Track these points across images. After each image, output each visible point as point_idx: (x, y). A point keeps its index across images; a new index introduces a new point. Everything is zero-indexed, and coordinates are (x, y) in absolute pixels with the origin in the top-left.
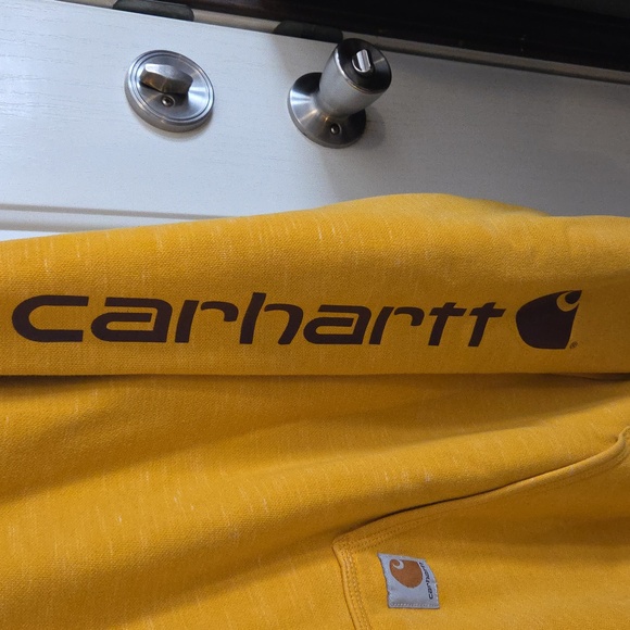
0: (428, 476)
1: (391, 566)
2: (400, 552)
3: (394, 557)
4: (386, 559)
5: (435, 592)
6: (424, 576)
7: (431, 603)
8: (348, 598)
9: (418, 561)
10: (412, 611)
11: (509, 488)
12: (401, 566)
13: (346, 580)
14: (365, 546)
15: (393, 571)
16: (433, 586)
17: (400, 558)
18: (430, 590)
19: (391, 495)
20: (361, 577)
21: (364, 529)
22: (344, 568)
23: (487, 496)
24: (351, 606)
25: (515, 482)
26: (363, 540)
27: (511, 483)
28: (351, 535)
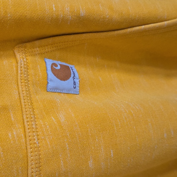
0: (83, 12)
1: (52, 67)
2: (59, 59)
3: (55, 62)
4: (49, 62)
5: (77, 85)
6: (72, 75)
7: (74, 90)
8: (20, 84)
9: (70, 66)
10: (62, 95)
11: (129, 30)
12: (59, 67)
13: (19, 72)
14: (37, 53)
15: (53, 70)
16: (77, 81)
17: (58, 63)
18: (75, 83)
19: (57, 21)
20: (31, 72)
21: (37, 43)
22: (19, 64)
23: (116, 32)
24: (20, 89)
25: (134, 27)
26: (35, 49)
27: (131, 27)
28: (28, 45)
